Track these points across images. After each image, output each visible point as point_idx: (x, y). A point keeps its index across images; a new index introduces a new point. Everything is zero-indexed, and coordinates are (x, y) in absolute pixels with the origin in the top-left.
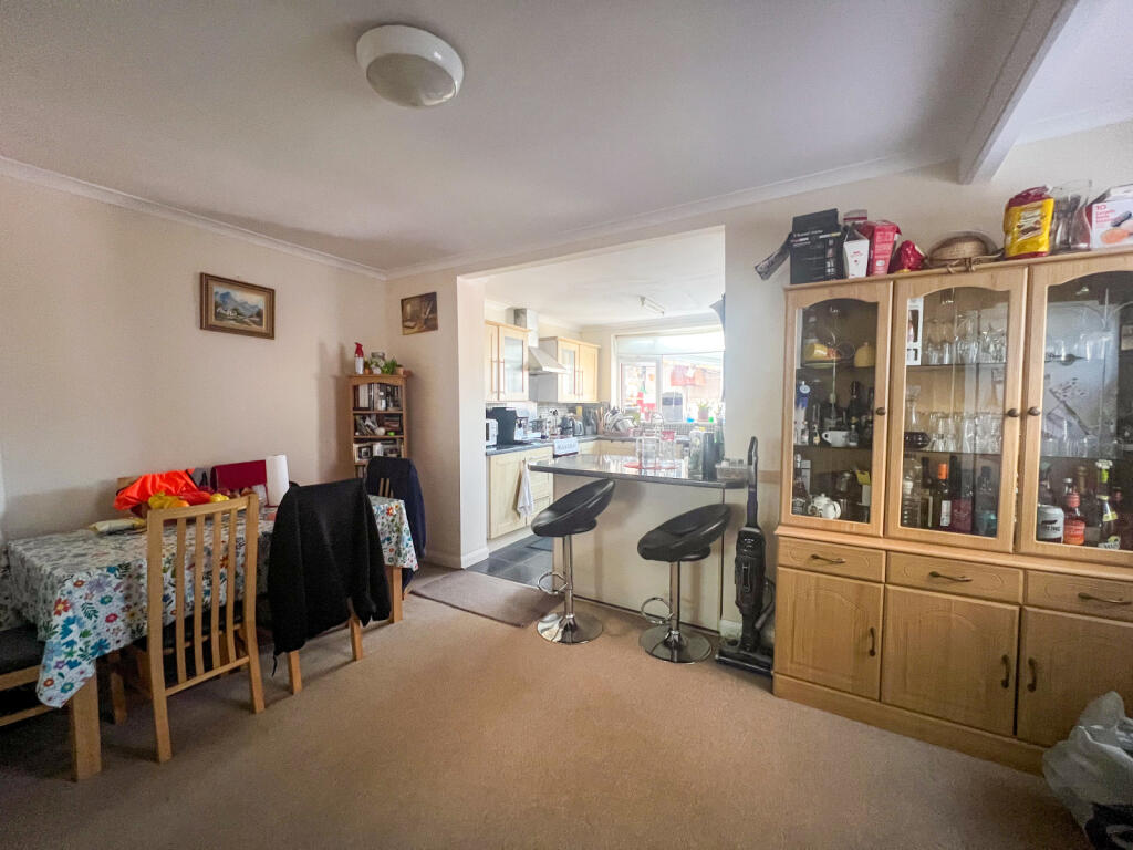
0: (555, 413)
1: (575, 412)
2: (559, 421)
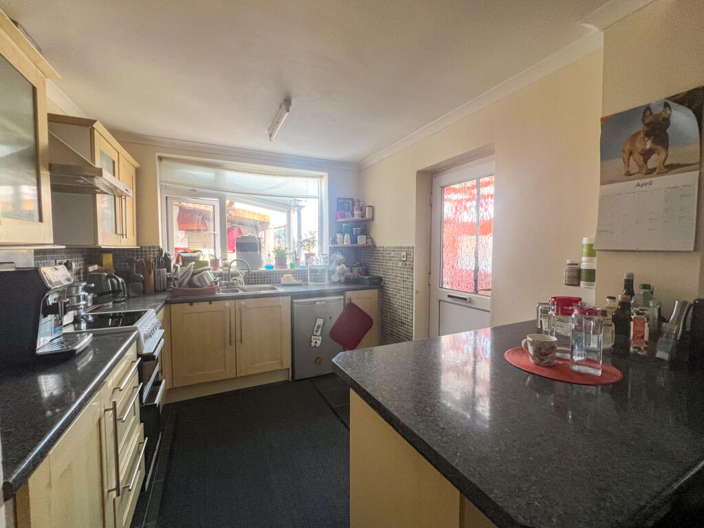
1: (100, 264)
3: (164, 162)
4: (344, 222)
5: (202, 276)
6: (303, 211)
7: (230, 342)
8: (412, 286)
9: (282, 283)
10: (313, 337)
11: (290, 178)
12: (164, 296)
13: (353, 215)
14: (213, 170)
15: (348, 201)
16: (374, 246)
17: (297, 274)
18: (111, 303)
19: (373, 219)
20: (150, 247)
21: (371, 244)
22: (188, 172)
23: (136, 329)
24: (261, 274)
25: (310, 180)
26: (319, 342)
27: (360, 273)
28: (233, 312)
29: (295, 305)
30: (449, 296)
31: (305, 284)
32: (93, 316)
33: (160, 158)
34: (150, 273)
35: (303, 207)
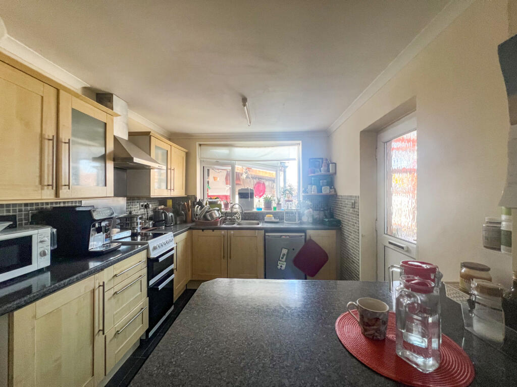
0: (146, 207)
1: (165, 205)
2: (151, 213)
3: (202, 147)
4: (312, 176)
5: (212, 213)
6: (287, 170)
7: (224, 257)
8: (358, 230)
9: (266, 220)
10: (279, 262)
11: (275, 148)
12: (189, 225)
13: (321, 171)
14: (227, 148)
15: (319, 160)
16: (336, 195)
17: (275, 215)
18: (164, 227)
19: (335, 173)
20: (192, 196)
21: (333, 193)
22: (215, 151)
23: (147, 243)
24: (253, 213)
25: (291, 148)
26: (284, 267)
27: (325, 216)
28: (226, 238)
29: (267, 237)
30: (390, 243)
31: (281, 222)
32: (152, 233)
33: (200, 145)
34: (189, 211)
35: (287, 167)
